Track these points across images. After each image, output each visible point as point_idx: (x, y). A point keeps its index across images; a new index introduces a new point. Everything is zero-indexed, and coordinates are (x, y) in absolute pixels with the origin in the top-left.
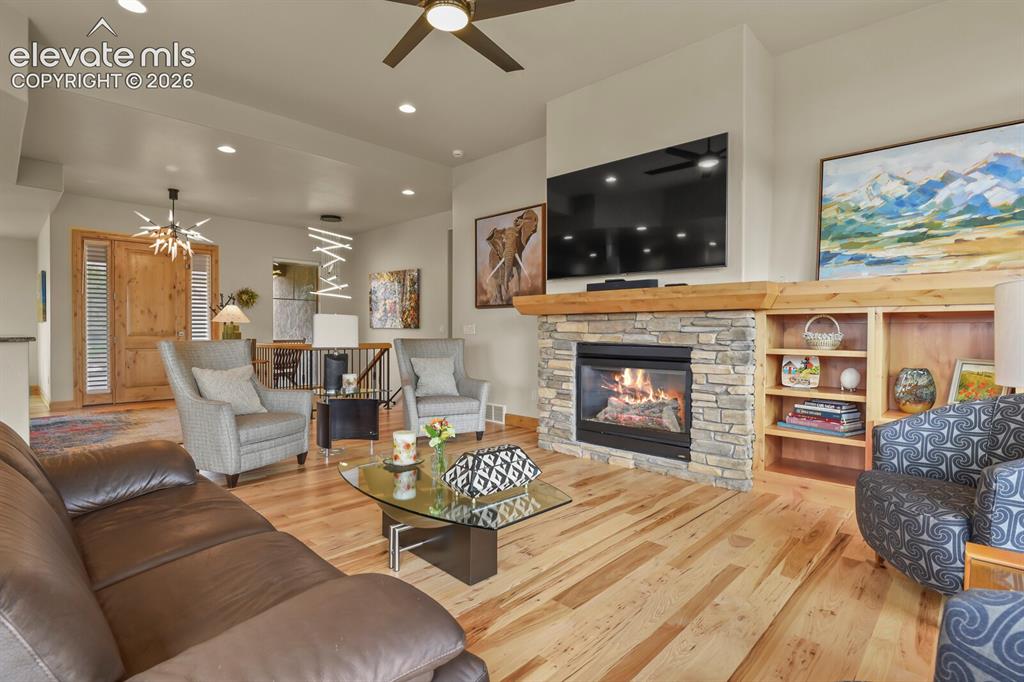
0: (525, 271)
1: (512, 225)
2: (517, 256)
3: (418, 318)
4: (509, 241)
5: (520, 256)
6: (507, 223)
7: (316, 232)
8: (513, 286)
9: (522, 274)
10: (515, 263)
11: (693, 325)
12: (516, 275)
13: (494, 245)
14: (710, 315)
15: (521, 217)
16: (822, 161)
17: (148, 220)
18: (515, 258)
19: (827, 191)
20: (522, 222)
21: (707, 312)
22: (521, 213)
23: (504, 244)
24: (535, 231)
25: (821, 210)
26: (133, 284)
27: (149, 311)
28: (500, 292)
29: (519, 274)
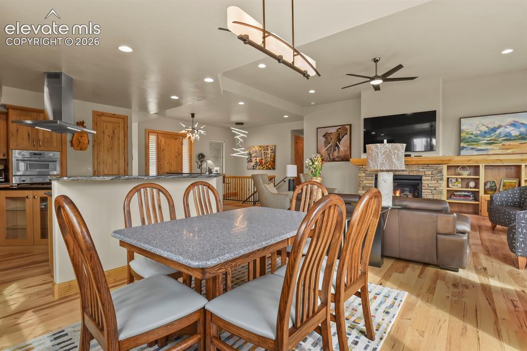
0: (342, 148)
1: (335, 131)
2: (338, 143)
3: (274, 165)
4: (334, 137)
5: (339, 143)
6: (333, 130)
7: (235, 130)
8: (336, 154)
9: (340, 150)
10: (337, 145)
11: (423, 168)
12: (337, 150)
13: (326, 138)
14: (429, 165)
15: (340, 129)
16: (460, 118)
17: (184, 126)
18: (337, 144)
19: (462, 128)
20: (340, 131)
21: (428, 164)
22: (339, 127)
23: (331, 138)
24: (346, 134)
25: (460, 133)
26: (164, 151)
27: (170, 163)
28: (329, 156)
29: (339, 150)
